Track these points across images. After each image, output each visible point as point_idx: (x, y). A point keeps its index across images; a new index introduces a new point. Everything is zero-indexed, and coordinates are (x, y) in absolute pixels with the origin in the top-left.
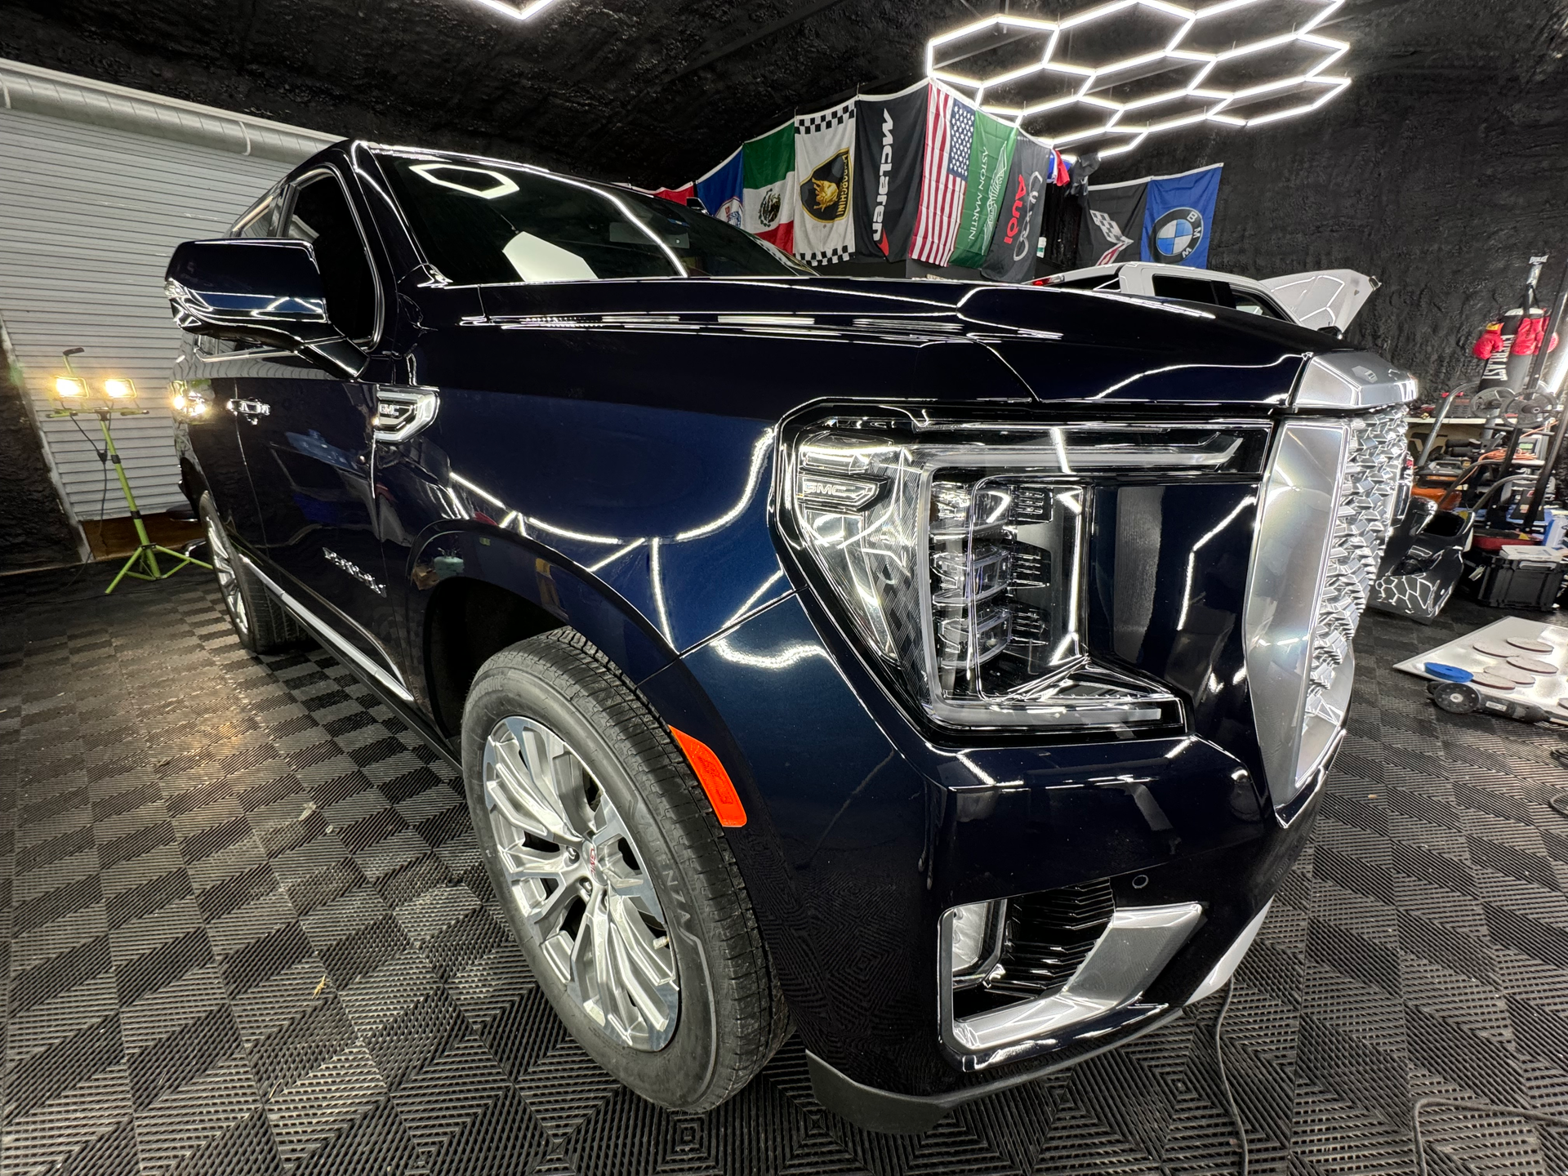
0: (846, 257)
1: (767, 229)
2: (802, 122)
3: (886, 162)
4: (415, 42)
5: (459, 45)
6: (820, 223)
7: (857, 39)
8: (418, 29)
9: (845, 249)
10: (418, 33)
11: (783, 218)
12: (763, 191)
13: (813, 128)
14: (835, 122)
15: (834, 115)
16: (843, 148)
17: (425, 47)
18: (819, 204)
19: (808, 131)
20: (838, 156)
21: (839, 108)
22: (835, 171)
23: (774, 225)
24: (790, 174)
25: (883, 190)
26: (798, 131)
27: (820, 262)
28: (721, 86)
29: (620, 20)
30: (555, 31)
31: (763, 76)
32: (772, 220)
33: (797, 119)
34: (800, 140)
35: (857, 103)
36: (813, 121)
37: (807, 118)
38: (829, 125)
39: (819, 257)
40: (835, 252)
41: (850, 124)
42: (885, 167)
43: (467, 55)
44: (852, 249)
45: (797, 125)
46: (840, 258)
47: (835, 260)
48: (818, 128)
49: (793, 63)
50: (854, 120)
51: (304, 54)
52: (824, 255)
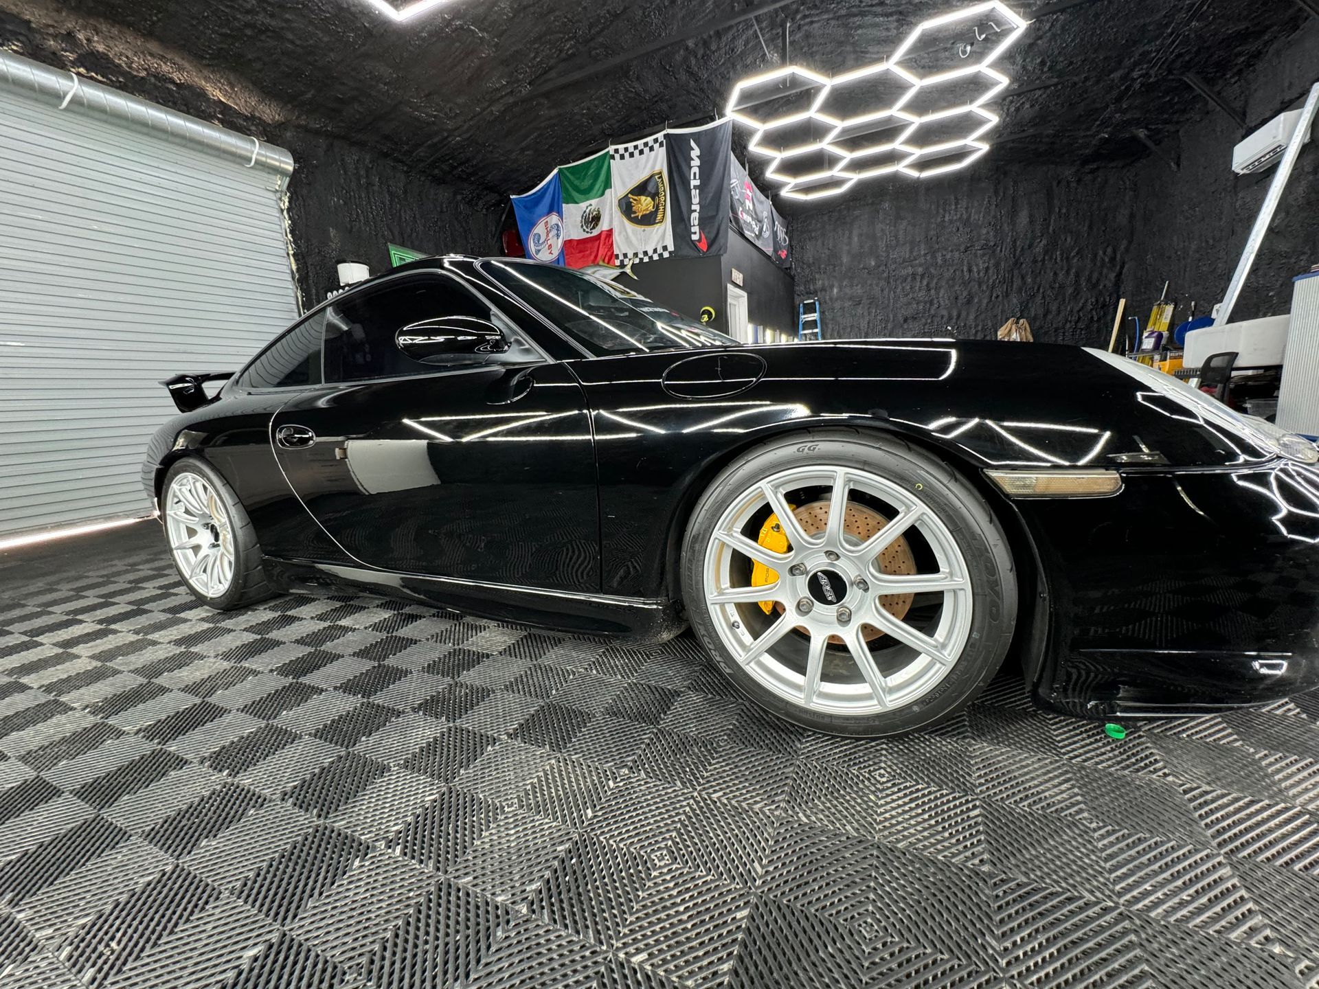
0: (666, 255)
1: (589, 235)
2: (616, 151)
3: (695, 178)
4: (282, 28)
5: (326, 39)
6: (640, 228)
7: (666, 86)
8: (287, 16)
9: (665, 248)
10: (287, 21)
11: (604, 226)
12: (583, 205)
13: (627, 155)
14: (646, 150)
15: (646, 144)
16: (657, 170)
17: (290, 36)
18: (635, 213)
19: (622, 157)
20: (652, 176)
21: (650, 139)
22: (651, 188)
23: (595, 232)
24: (608, 191)
25: (696, 200)
26: (613, 157)
27: (641, 259)
28: (553, 112)
29: (482, 39)
30: (423, 39)
31: (588, 109)
32: (594, 228)
33: (611, 149)
34: (615, 164)
35: (666, 136)
36: (626, 150)
37: (621, 147)
38: (641, 152)
39: (641, 256)
40: (655, 251)
41: (661, 153)
42: (695, 182)
43: (332, 50)
44: (671, 248)
45: (612, 153)
46: (661, 255)
47: (656, 257)
48: (632, 155)
49: (614, 100)
50: (664, 149)
51: (154, 23)
52: (645, 253)
